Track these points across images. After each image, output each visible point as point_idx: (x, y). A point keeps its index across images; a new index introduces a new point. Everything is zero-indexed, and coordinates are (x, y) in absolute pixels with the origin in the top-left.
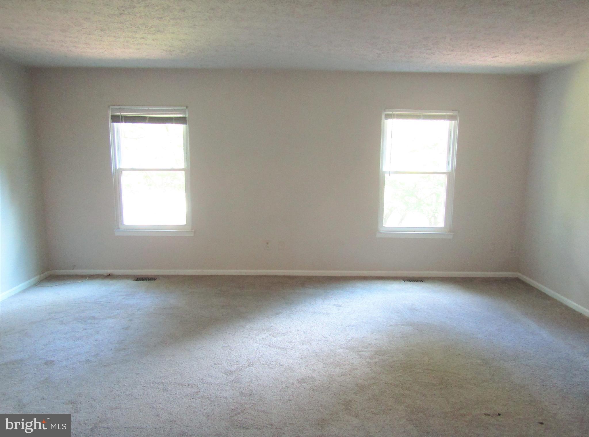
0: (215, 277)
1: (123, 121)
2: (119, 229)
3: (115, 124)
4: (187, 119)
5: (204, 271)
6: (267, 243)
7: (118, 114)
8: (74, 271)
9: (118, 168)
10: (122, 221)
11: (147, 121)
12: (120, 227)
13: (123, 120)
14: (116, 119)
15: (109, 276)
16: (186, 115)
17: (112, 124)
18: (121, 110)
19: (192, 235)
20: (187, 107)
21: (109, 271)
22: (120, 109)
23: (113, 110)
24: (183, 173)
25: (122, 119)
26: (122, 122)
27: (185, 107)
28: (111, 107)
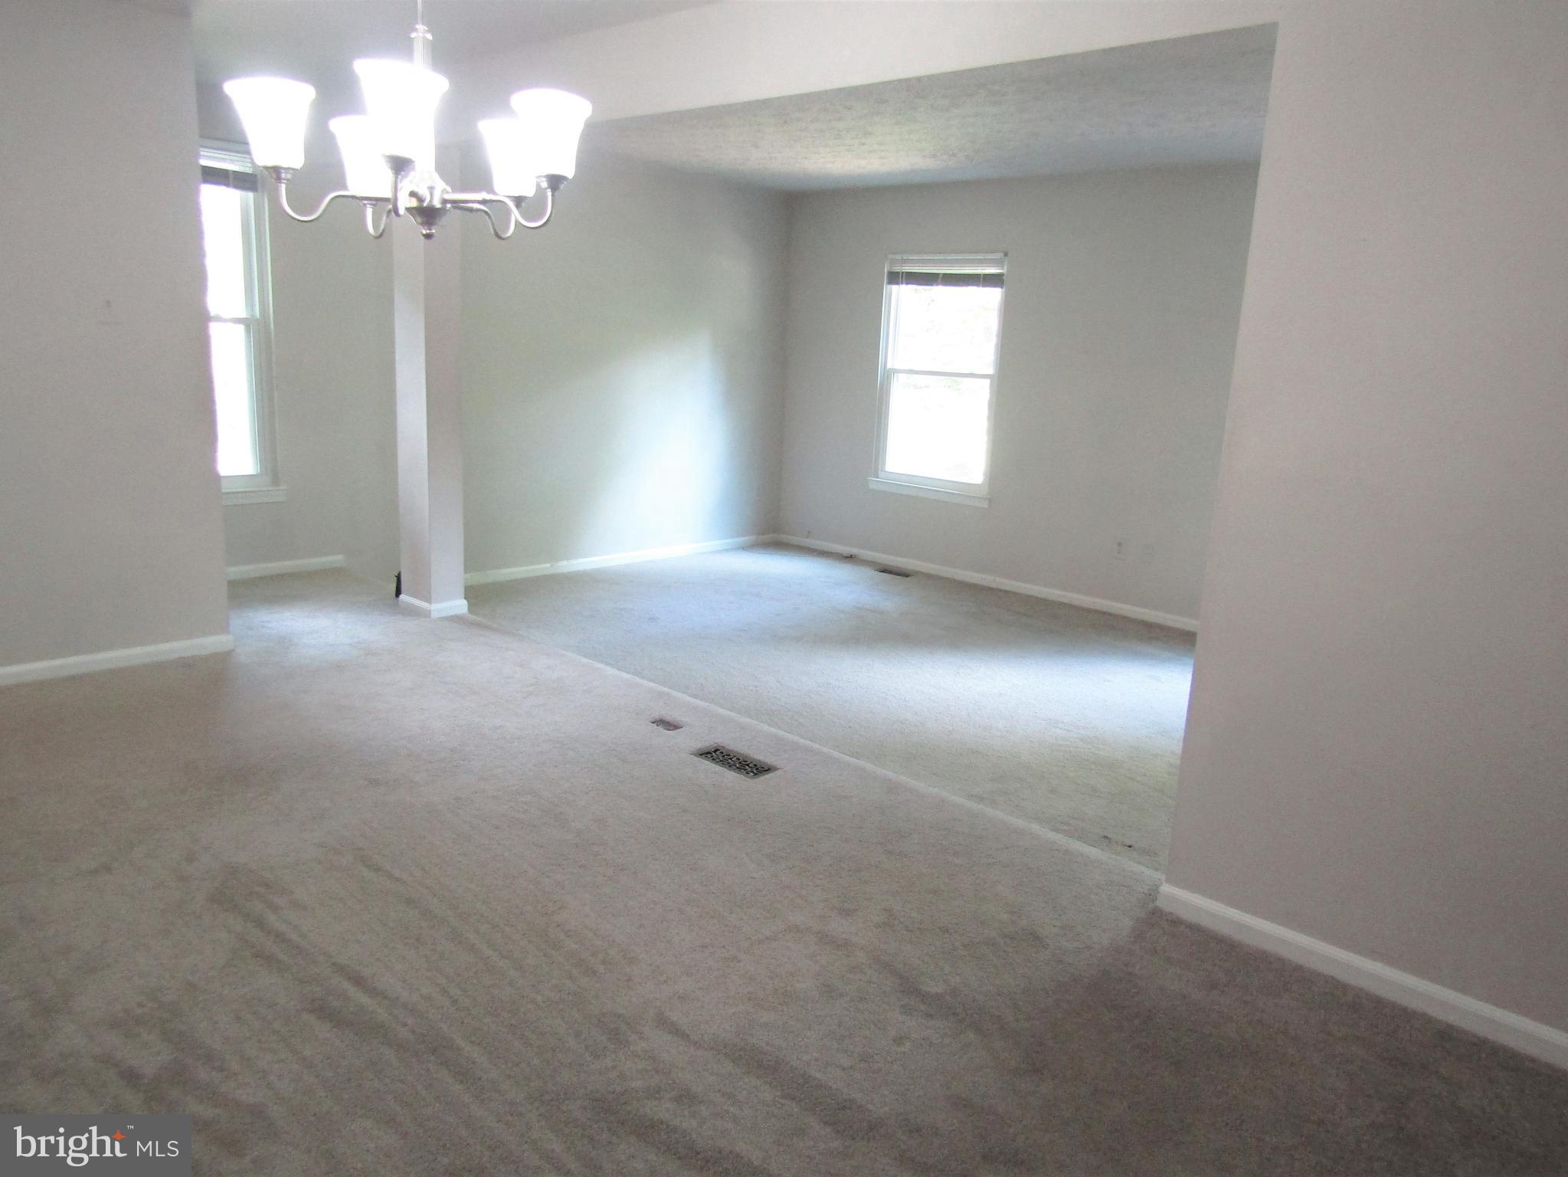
0: (1046, 603)
1: (904, 281)
2: (878, 478)
3: (895, 288)
4: (1004, 277)
5: (997, 579)
6: (1120, 545)
7: (897, 269)
8: (808, 540)
9: (889, 366)
10: (884, 464)
11: (939, 281)
12: (881, 474)
13: (904, 278)
14: (895, 278)
15: (850, 558)
16: (1003, 269)
17: (889, 286)
18: (904, 262)
19: (985, 505)
20: (1006, 254)
21: (854, 551)
22: (903, 259)
23: (893, 262)
24: (987, 382)
25: (902, 277)
26: (902, 283)
27: (1002, 254)
28: (890, 256)
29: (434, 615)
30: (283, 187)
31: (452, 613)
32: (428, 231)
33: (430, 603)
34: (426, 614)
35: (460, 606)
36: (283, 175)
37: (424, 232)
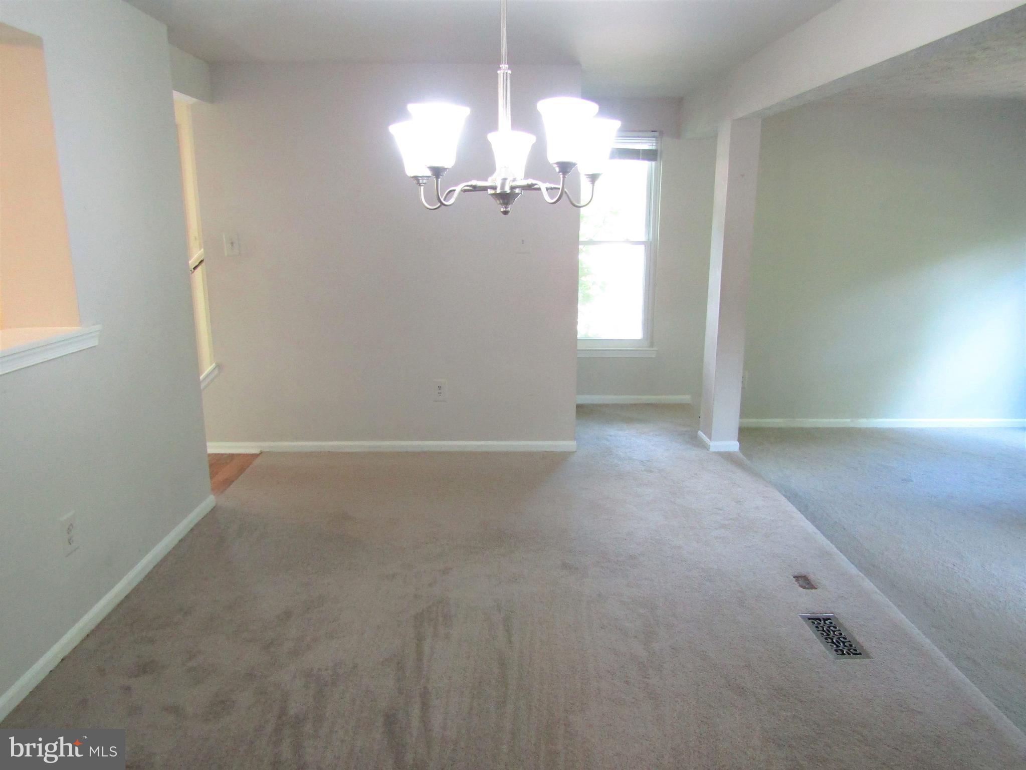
29: (712, 449)
30: (422, 188)
31: (722, 450)
32: (505, 209)
33: (710, 440)
34: (705, 447)
35: (732, 445)
36: (421, 181)
37: (502, 210)
